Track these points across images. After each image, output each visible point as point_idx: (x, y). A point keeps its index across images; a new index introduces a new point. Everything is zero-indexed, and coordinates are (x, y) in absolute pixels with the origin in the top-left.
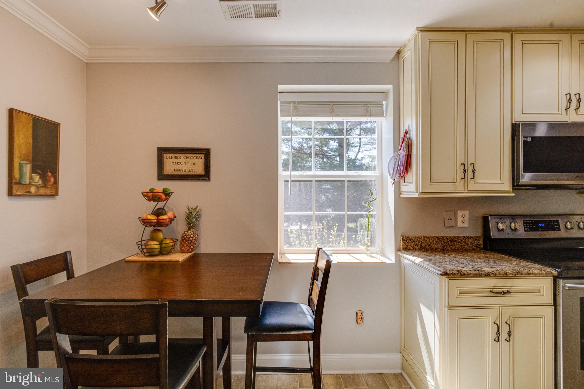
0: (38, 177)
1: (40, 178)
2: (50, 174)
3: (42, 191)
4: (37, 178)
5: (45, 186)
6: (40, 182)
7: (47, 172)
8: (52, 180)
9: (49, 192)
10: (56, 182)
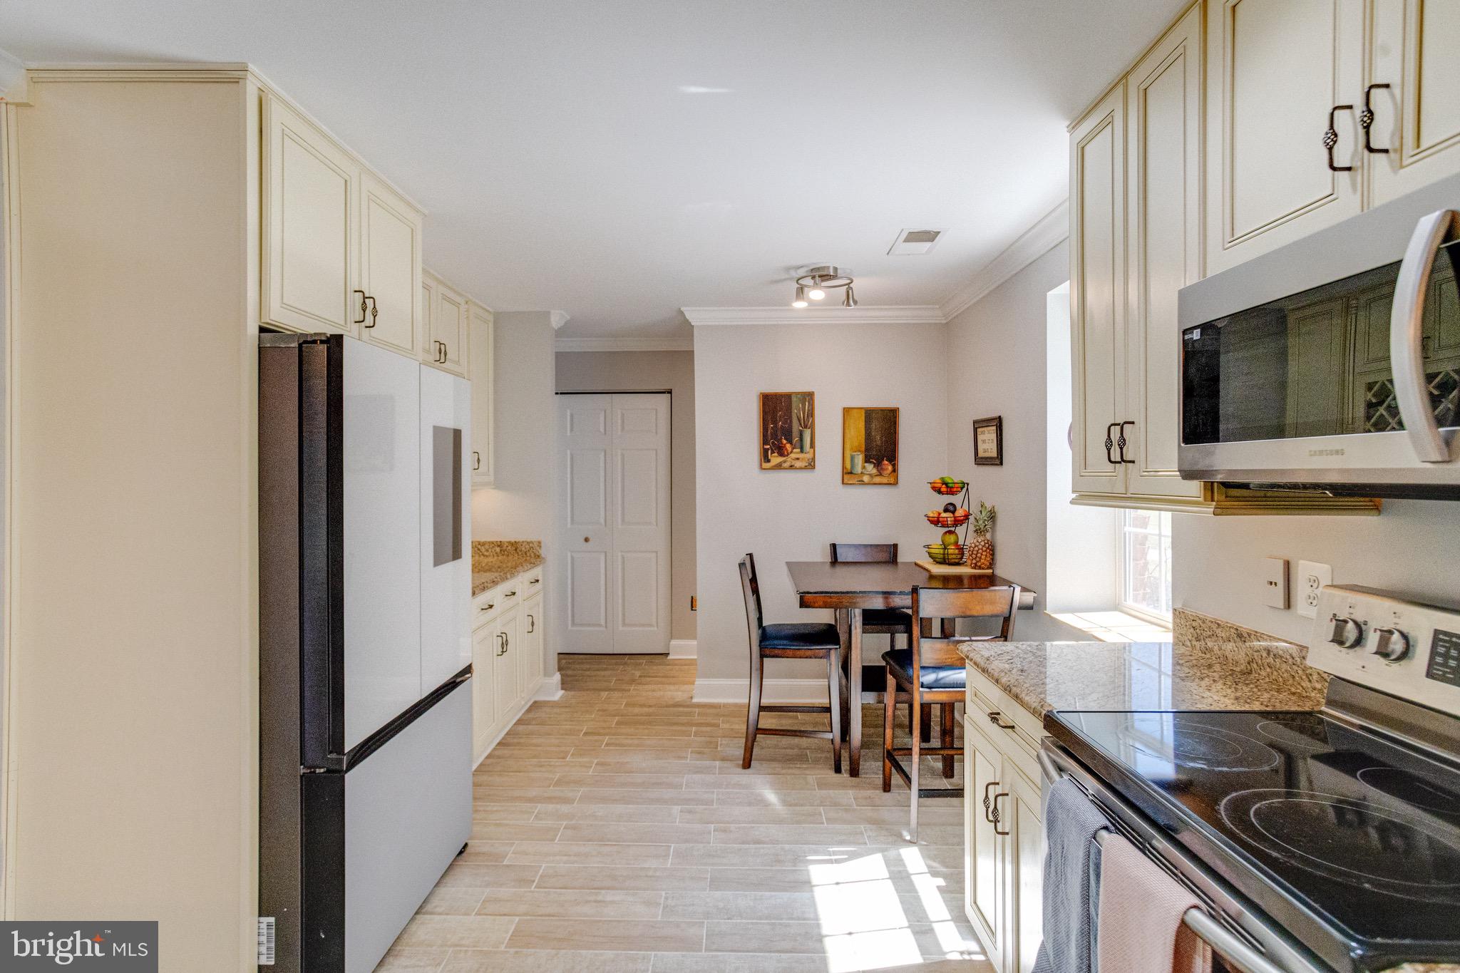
0: (873, 466)
1: (874, 467)
2: (887, 462)
3: (877, 480)
4: (870, 468)
5: (881, 475)
6: (874, 471)
7: (883, 460)
8: (890, 468)
9: (885, 480)
10: (895, 470)
